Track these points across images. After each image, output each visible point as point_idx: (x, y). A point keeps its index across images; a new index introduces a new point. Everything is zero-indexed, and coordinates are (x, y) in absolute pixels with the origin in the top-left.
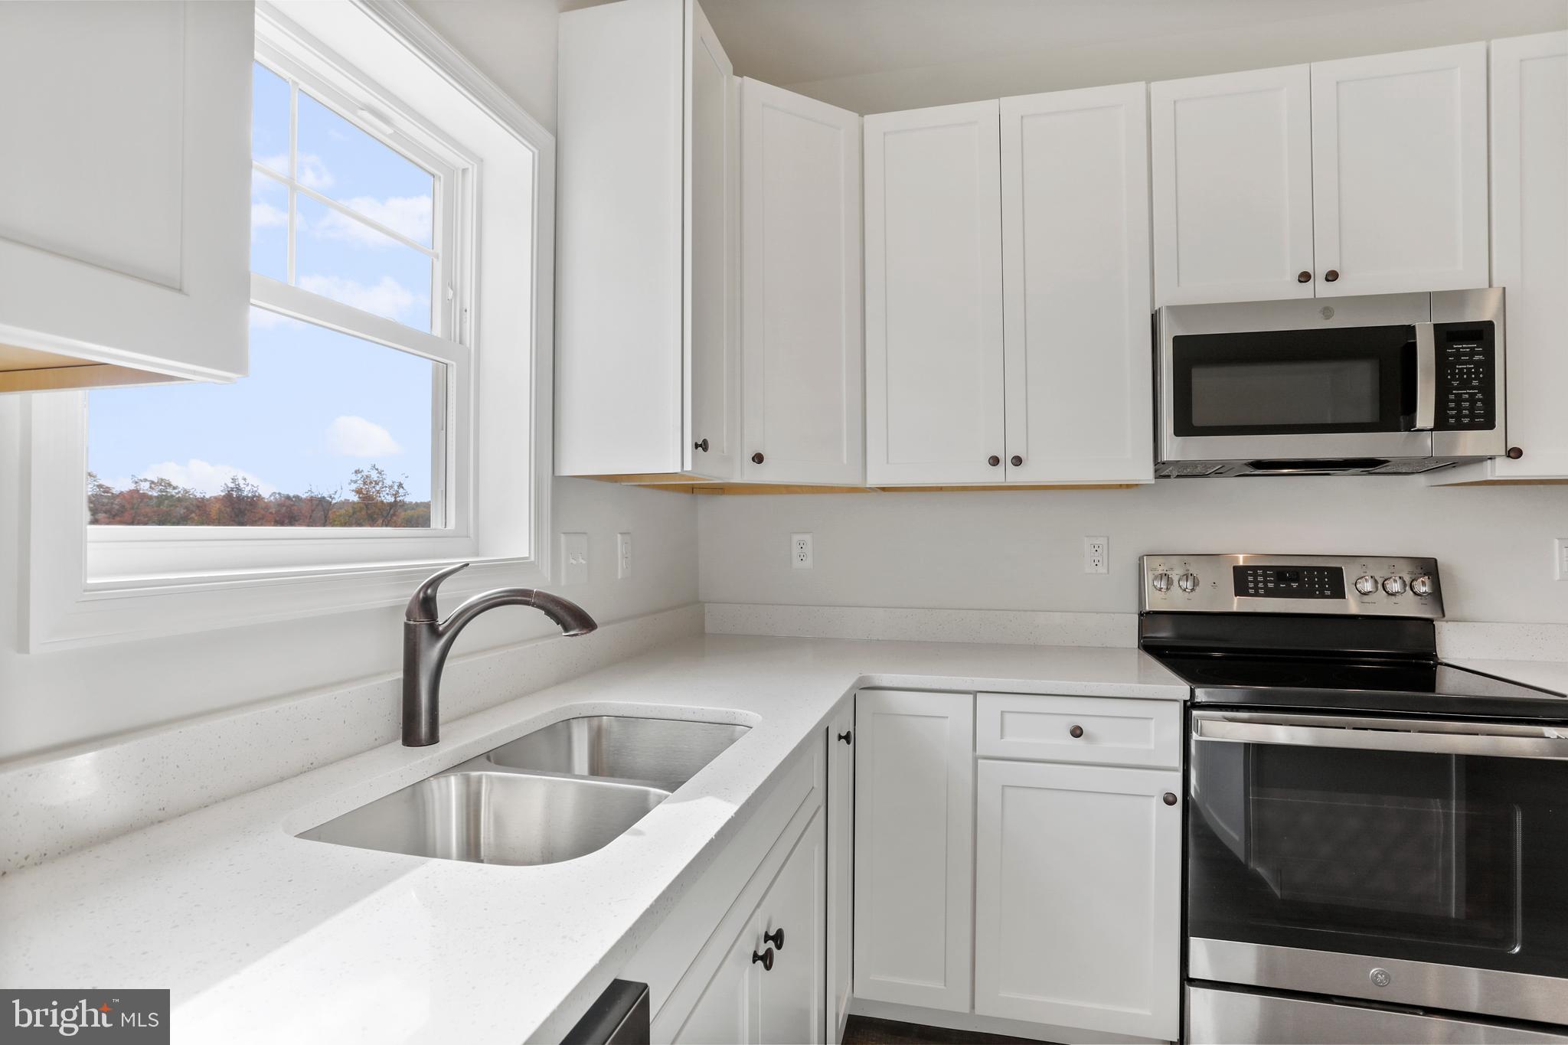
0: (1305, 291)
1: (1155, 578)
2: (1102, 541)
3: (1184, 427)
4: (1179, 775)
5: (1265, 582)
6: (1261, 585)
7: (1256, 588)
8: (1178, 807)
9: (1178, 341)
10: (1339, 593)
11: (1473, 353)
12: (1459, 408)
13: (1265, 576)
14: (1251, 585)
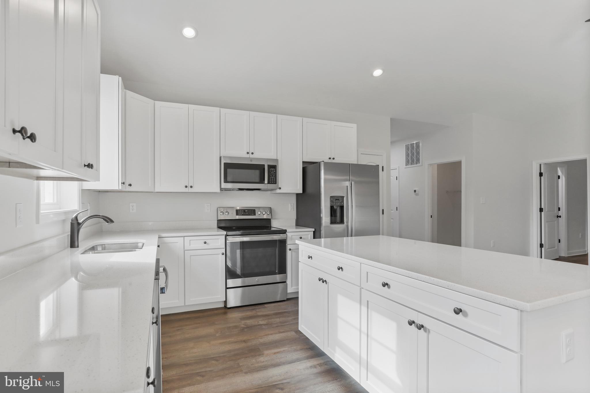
0: (248, 156)
1: (220, 212)
2: (209, 205)
3: (226, 181)
4: (225, 249)
5: (242, 213)
6: (241, 213)
7: (240, 214)
8: (224, 256)
9: (225, 163)
10: (255, 215)
11: (273, 170)
12: (272, 180)
13: (242, 211)
14: (239, 213)
